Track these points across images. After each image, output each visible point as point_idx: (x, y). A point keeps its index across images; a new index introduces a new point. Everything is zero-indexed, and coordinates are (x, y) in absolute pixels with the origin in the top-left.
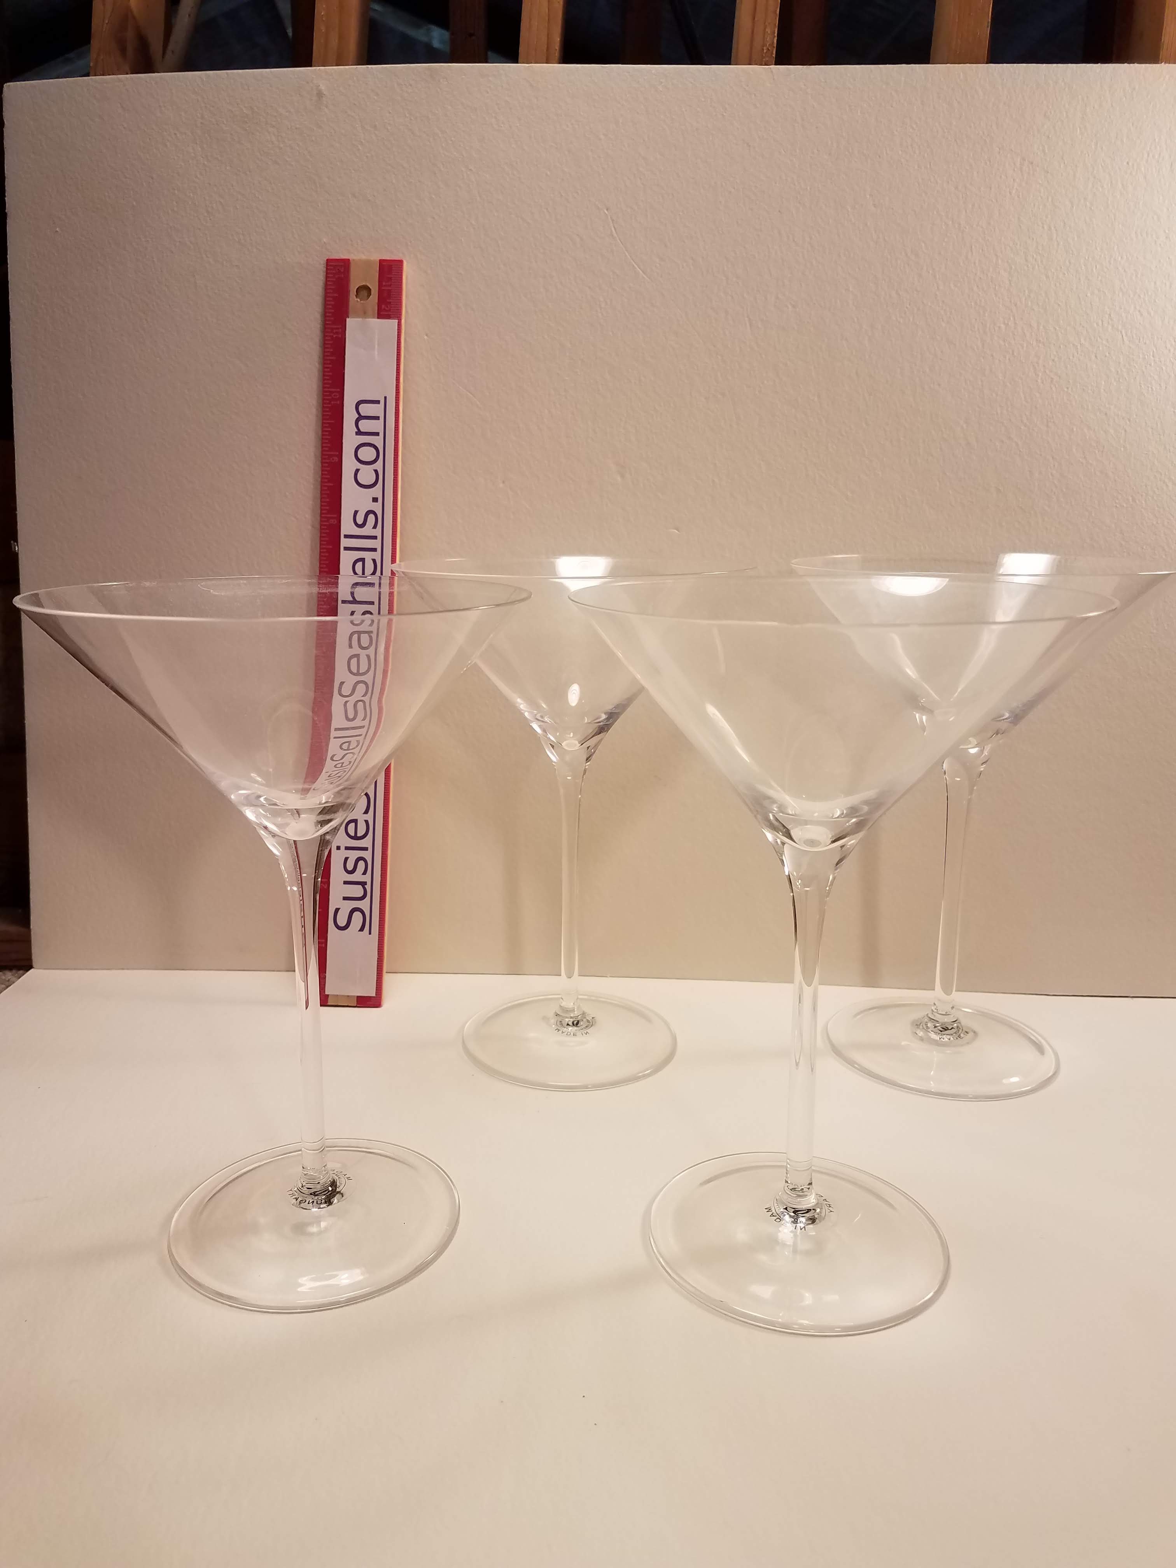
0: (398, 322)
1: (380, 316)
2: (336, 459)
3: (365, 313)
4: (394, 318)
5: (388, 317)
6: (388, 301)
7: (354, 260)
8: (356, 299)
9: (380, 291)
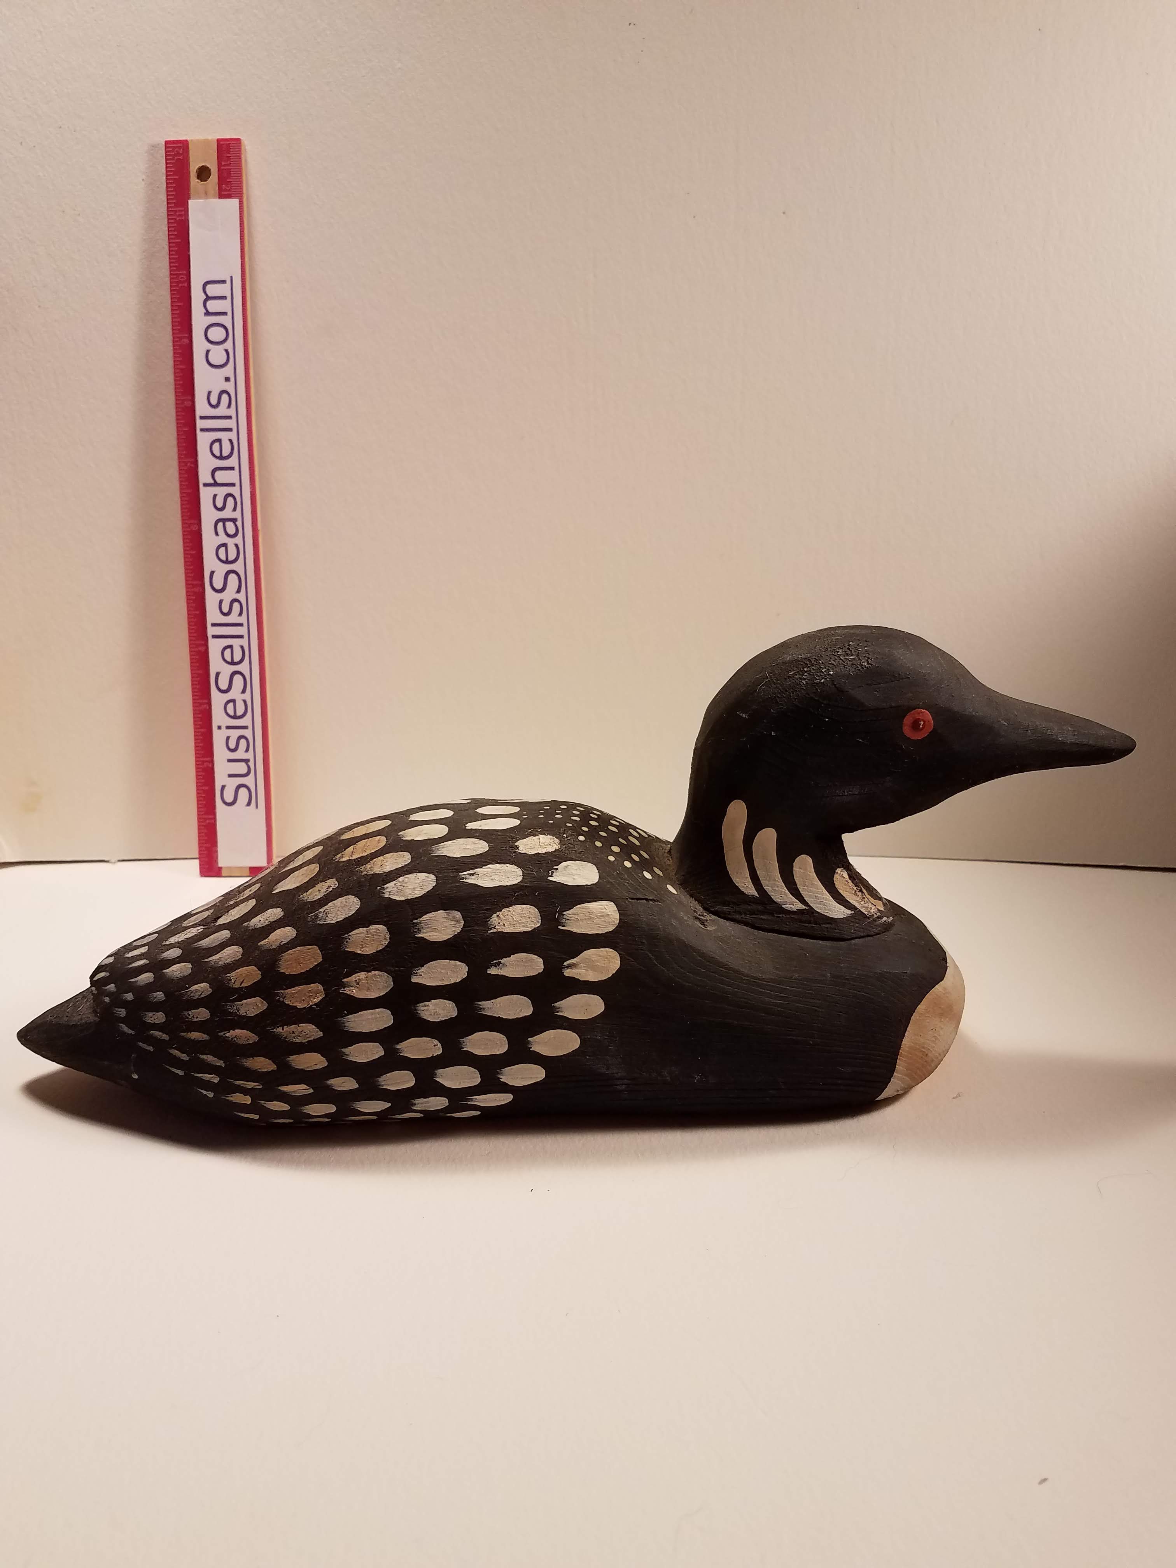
0: (240, 201)
1: (221, 196)
2: (186, 341)
3: (206, 194)
4: (235, 197)
5: (229, 196)
6: (228, 180)
7: (192, 140)
8: (197, 180)
9: (220, 170)
